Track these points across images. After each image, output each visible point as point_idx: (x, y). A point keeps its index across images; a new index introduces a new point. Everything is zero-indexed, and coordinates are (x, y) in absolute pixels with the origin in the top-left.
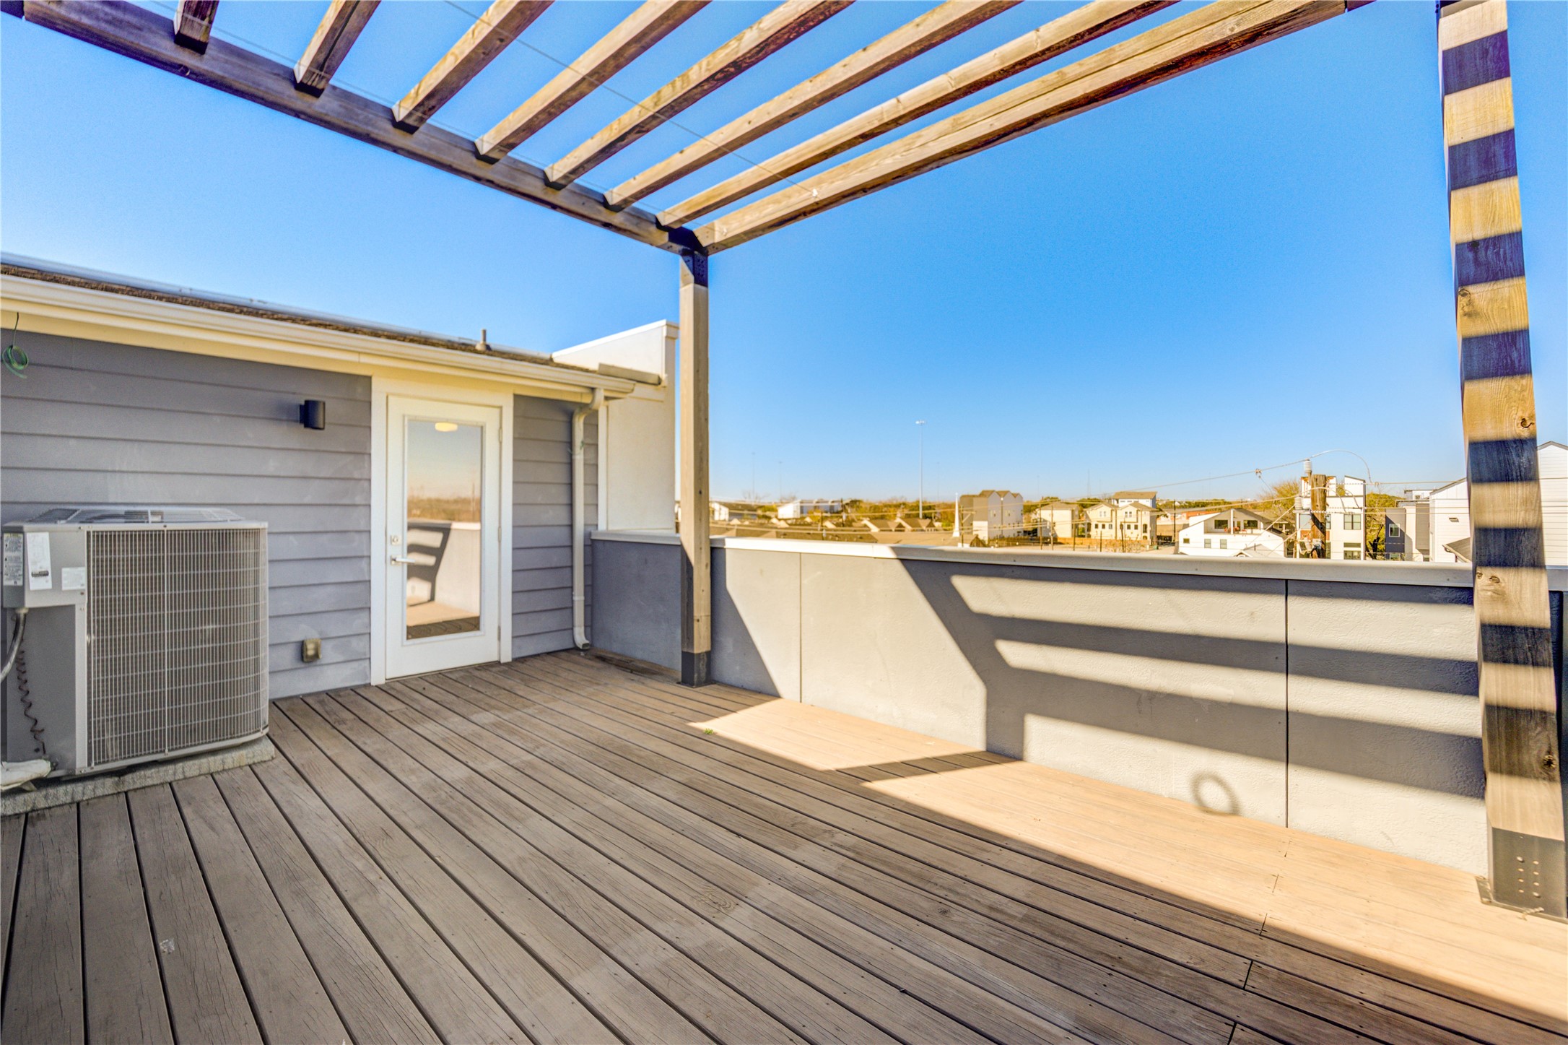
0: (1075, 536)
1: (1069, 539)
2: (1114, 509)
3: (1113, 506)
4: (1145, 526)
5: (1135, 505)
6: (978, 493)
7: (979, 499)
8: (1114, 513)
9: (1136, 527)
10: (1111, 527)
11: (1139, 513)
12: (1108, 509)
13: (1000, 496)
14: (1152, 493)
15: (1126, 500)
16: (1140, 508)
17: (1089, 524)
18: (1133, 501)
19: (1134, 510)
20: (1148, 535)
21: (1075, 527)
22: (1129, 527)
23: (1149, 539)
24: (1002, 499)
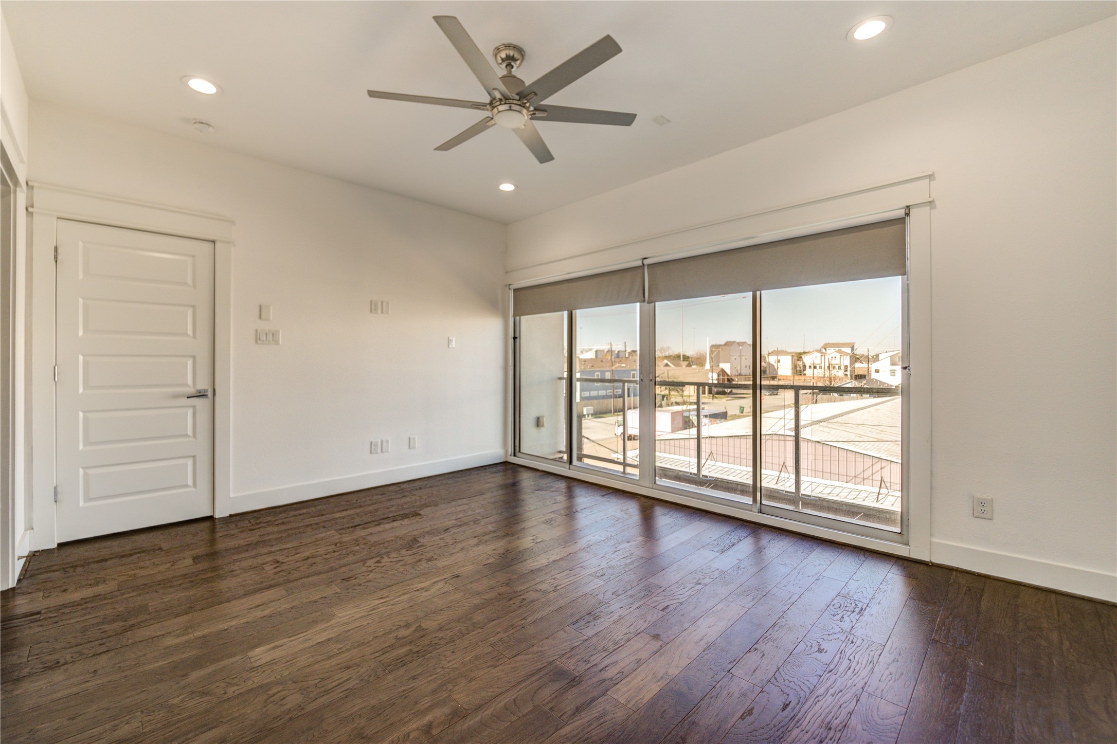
0: (793, 373)
1: (789, 376)
2: (823, 355)
3: (823, 353)
4: (846, 367)
5: (839, 351)
6: (723, 343)
7: (724, 348)
8: (823, 358)
9: (839, 368)
10: (821, 368)
11: (842, 357)
12: (819, 355)
13: (740, 345)
14: (851, 343)
15: (832, 349)
16: (842, 354)
17: (805, 366)
18: (837, 349)
19: (838, 355)
20: (848, 373)
21: (795, 367)
22: (834, 368)
23: (849, 376)
24: (741, 348)
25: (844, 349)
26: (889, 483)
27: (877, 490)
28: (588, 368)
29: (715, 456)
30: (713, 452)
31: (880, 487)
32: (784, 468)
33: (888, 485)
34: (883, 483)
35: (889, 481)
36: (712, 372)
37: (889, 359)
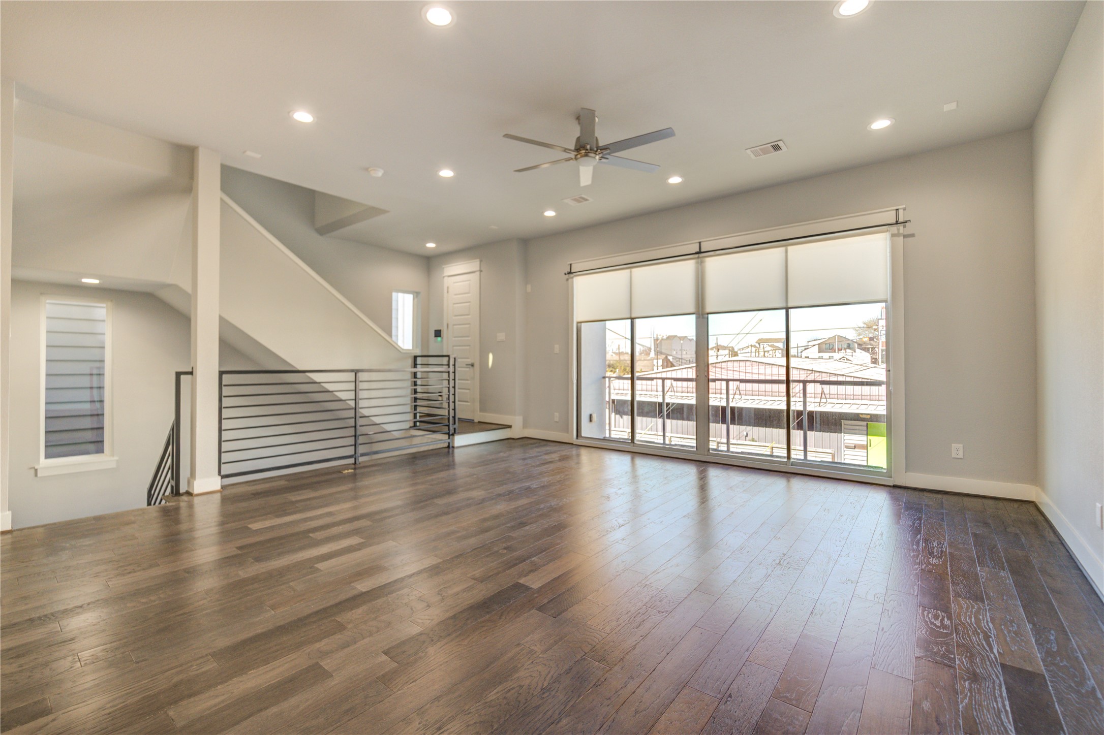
3: (757, 347)
24: (682, 342)
25: (776, 344)
27: (818, 400)
31: (821, 398)
33: (828, 396)
37: (817, 346)
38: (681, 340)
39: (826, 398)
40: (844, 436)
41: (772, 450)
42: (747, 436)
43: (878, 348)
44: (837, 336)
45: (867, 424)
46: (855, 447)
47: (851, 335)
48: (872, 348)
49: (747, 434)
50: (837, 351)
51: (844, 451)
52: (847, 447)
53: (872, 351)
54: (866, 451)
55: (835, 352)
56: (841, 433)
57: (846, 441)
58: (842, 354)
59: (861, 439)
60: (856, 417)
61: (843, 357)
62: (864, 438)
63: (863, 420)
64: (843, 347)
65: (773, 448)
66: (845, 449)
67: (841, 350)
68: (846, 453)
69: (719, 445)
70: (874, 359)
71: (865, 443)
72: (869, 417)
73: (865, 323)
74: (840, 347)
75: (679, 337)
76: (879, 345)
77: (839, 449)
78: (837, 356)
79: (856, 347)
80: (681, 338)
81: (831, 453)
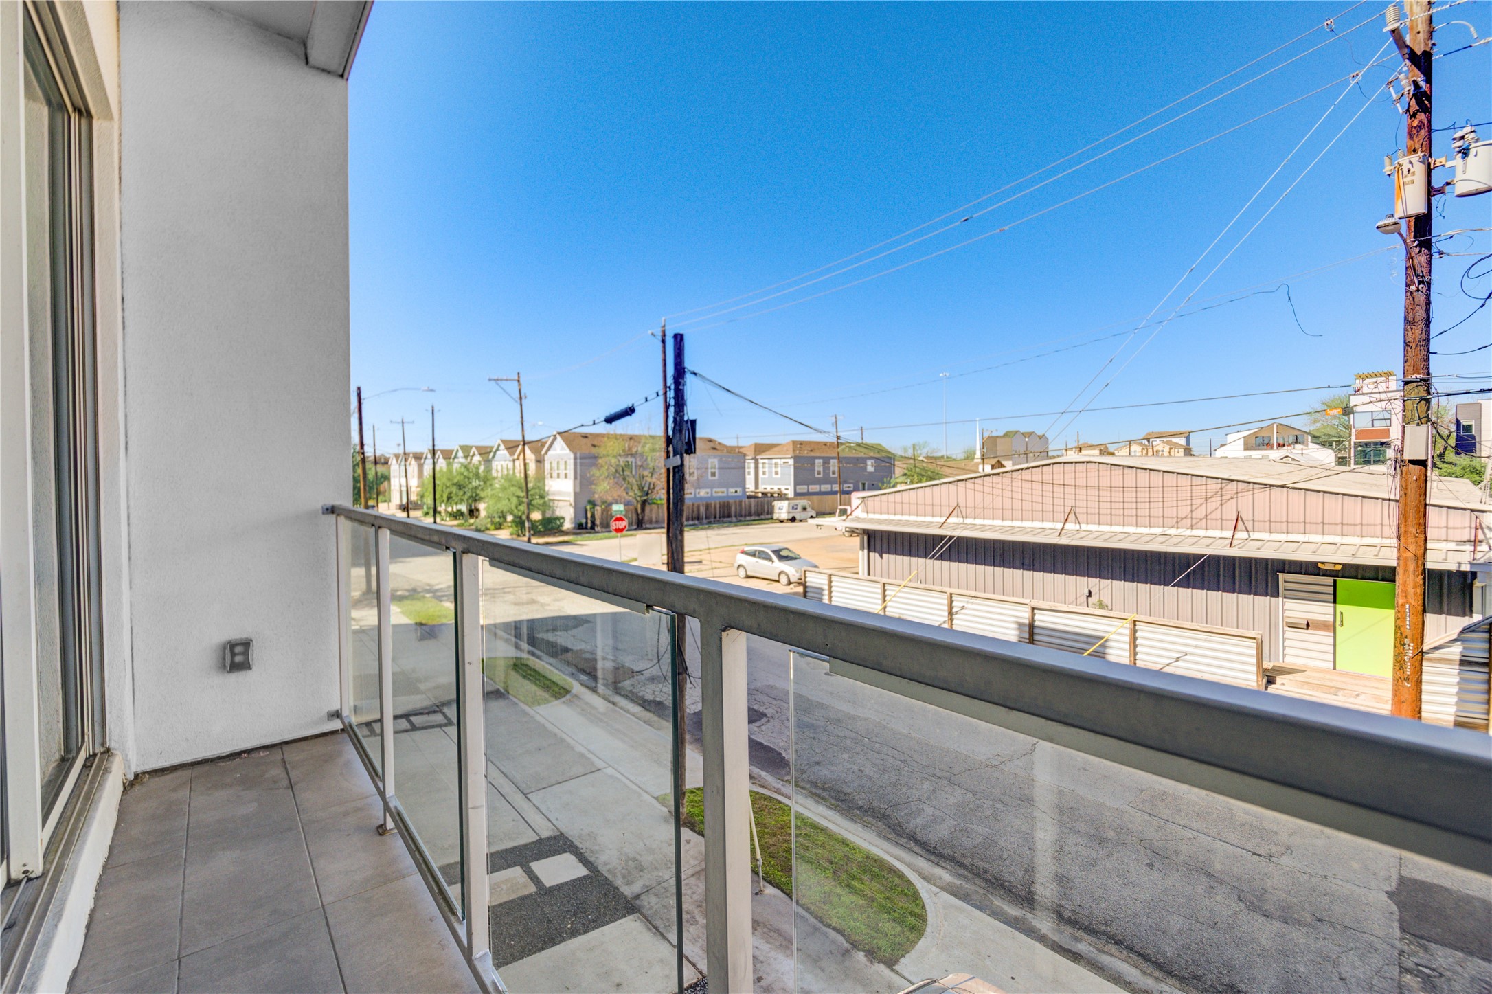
2: (1145, 447)
3: (1145, 445)
5: (1168, 443)
6: (1001, 433)
7: (1003, 439)
12: (1139, 448)
15: (1158, 440)
16: (1174, 446)
18: (1165, 439)
19: (1167, 448)
24: (1026, 440)
25: (1175, 440)
26: (1251, 522)
27: (1229, 534)
28: (805, 453)
29: (963, 510)
30: (960, 505)
32: (1072, 516)
33: (1250, 527)
34: (1240, 523)
35: (1251, 518)
36: (984, 464)
37: (1242, 441)
38: (1025, 437)
39: (1247, 531)
40: (1284, 604)
41: (1135, 625)
42: (1090, 594)
43: (1350, 441)
44: (1275, 426)
45: (1335, 581)
46: (1308, 625)
47: (1301, 424)
48: (1336, 441)
49: (1090, 592)
50: (1275, 447)
51: (1284, 632)
52: (1292, 626)
53: (1337, 445)
54: (1332, 634)
55: (1272, 448)
56: (1277, 595)
57: (1288, 613)
58: (1283, 452)
59: (1321, 611)
60: (1312, 569)
61: (1287, 457)
62: (1328, 608)
63: (1327, 574)
64: (1286, 440)
65: (1135, 621)
66: (1286, 628)
67: (1284, 445)
68: (1288, 635)
69: (1035, 611)
70: (1339, 458)
71: (1331, 619)
72: (1339, 568)
73: (1324, 404)
74: (1281, 443)
75: (1023, 434)
76: (1350, 435)
77: (1272, 626)
78: (1276, 454)
79: (1309, 440)
80: (1024, 435)
81: (1254, 638)
